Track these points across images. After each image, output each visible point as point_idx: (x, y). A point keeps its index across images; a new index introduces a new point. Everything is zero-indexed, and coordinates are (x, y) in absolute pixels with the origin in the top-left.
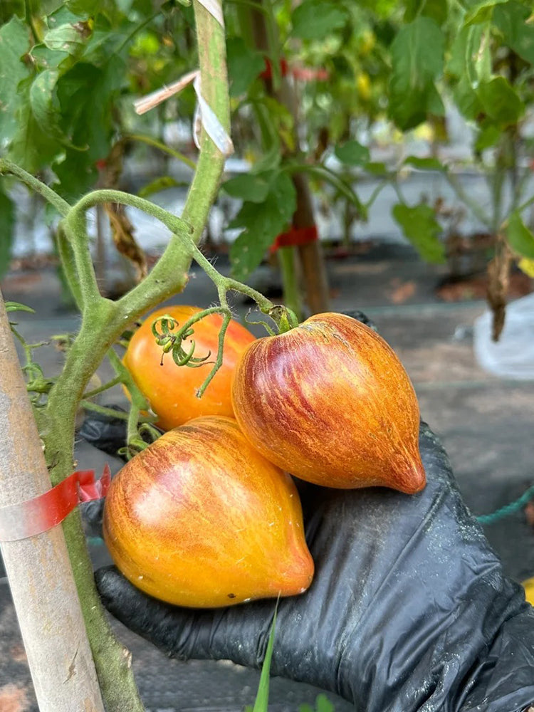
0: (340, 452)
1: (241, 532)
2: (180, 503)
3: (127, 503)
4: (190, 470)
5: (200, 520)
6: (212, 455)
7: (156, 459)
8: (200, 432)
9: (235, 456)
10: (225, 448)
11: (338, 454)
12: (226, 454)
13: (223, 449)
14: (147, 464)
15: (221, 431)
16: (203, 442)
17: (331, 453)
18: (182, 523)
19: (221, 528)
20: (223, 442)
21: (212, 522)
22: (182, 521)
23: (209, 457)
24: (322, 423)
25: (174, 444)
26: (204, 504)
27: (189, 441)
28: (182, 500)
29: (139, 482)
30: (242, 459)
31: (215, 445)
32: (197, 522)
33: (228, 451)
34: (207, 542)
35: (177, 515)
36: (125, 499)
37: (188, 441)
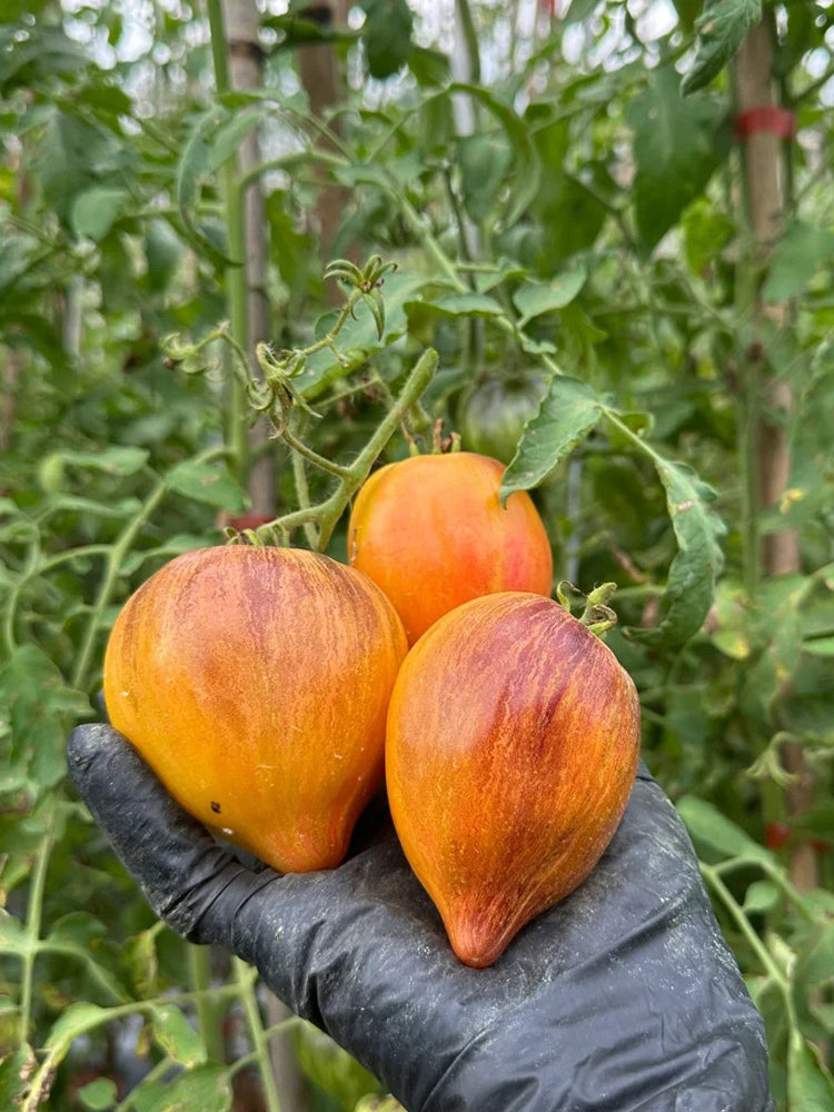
0: (508, 793)
1: (295, 731)
2: (254, 635)
3: (188, 587)
4: (296, 608)
5: (260, 676)
6: (336, 612)
7: (267, 564)
8: (342, 576)
9: (362, 637)
10: (358, 620)
11: (503, 793)
12: (353, 627)
13: (353, 618)
14: (250, 562)
15: (368, 598)
16: (338, 591)
17: (501, 782)
18: (236, 661)
19: (276, 707)
20: (360, 611)
21: (272, 690)
22: (238, 659)
23: (331, 612)
24: (539, 742)
25: (302, 565)
26: (280, 662)
27: (321, 576)
28: (258, 635)
29: (223, 573)
30: (367, 649)
31: (348, 605)
32: (255, 675)
33: (357, 625)
34: (245, 709)
35: (238, 648)
36: (190, 580)
37: (319, 574)
